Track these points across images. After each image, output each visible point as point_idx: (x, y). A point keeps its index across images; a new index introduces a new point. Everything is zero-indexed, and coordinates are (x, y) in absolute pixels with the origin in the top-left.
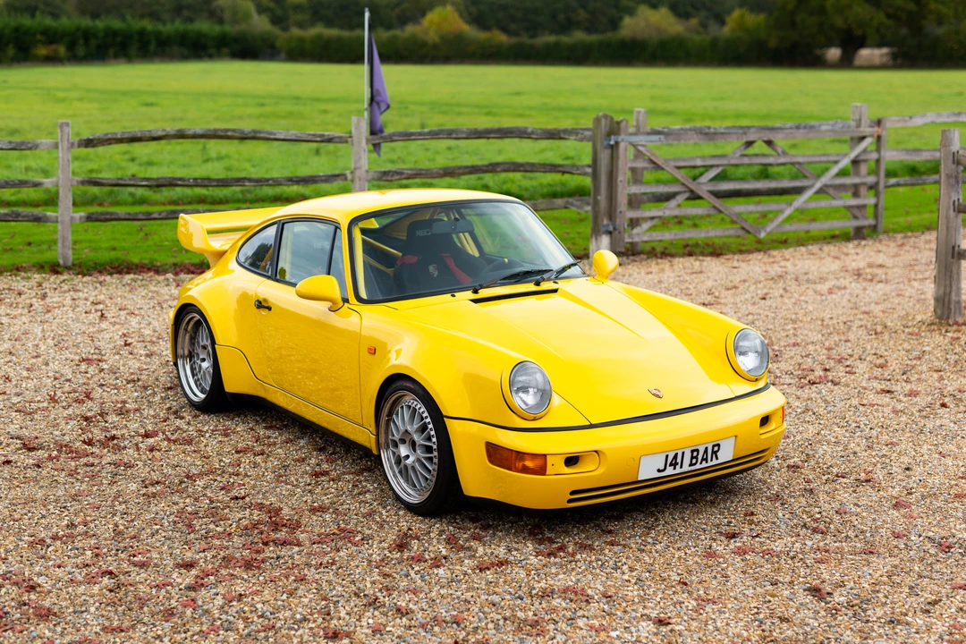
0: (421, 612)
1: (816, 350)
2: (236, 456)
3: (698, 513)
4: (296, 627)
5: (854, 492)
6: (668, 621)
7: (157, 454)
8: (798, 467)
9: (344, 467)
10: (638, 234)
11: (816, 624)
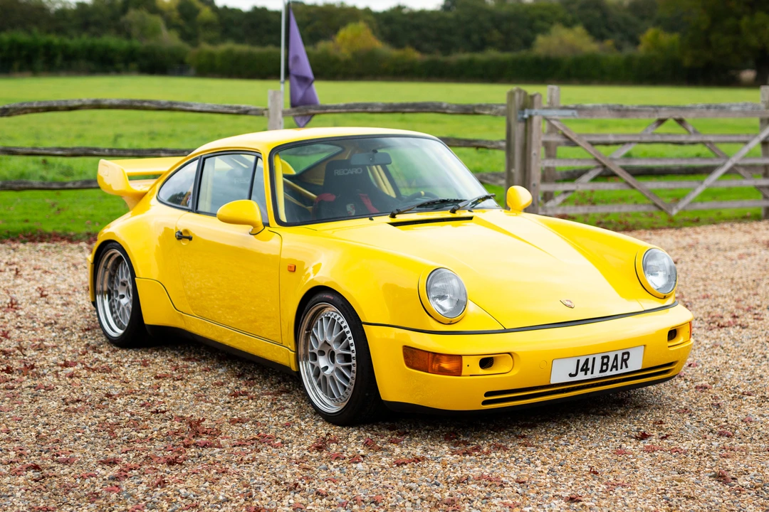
0: (340, 496)
1: (725, 302)
2: (155, 381)
3: (609, 422)
4: (219, 506)
5: (760, 406)
6: (579, 498)
7: (77, 380)
8: (706, 388)
9: (262, 389)
10: (552, 208)
11: (721, 501)
